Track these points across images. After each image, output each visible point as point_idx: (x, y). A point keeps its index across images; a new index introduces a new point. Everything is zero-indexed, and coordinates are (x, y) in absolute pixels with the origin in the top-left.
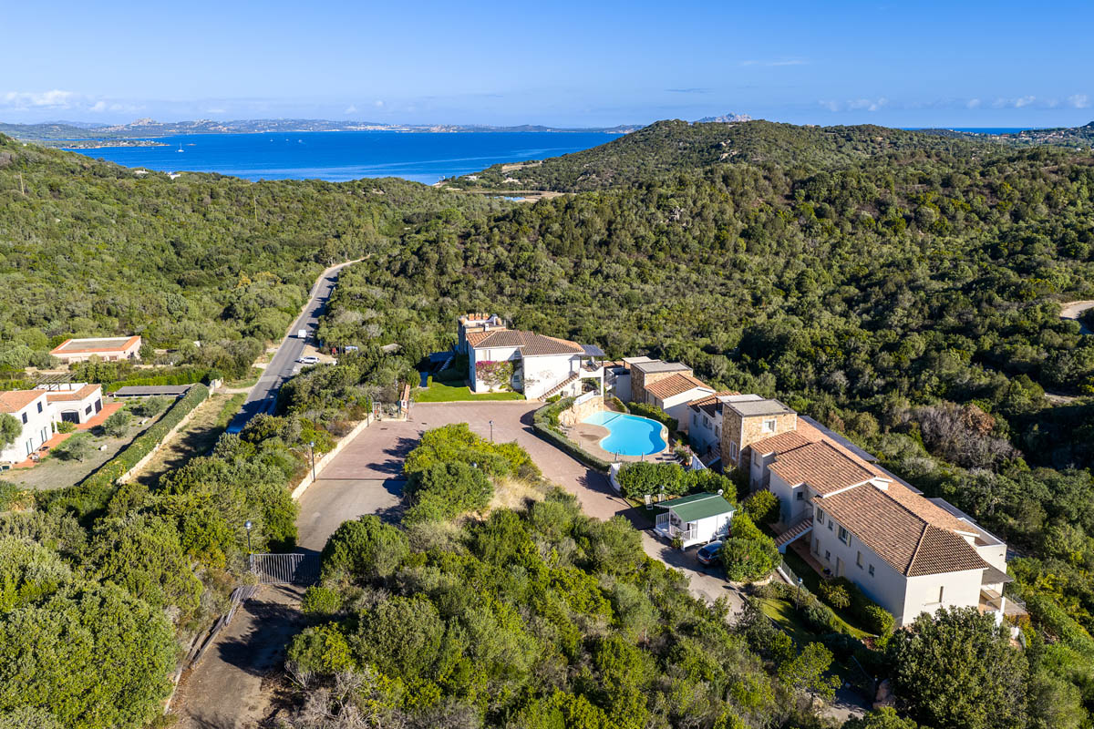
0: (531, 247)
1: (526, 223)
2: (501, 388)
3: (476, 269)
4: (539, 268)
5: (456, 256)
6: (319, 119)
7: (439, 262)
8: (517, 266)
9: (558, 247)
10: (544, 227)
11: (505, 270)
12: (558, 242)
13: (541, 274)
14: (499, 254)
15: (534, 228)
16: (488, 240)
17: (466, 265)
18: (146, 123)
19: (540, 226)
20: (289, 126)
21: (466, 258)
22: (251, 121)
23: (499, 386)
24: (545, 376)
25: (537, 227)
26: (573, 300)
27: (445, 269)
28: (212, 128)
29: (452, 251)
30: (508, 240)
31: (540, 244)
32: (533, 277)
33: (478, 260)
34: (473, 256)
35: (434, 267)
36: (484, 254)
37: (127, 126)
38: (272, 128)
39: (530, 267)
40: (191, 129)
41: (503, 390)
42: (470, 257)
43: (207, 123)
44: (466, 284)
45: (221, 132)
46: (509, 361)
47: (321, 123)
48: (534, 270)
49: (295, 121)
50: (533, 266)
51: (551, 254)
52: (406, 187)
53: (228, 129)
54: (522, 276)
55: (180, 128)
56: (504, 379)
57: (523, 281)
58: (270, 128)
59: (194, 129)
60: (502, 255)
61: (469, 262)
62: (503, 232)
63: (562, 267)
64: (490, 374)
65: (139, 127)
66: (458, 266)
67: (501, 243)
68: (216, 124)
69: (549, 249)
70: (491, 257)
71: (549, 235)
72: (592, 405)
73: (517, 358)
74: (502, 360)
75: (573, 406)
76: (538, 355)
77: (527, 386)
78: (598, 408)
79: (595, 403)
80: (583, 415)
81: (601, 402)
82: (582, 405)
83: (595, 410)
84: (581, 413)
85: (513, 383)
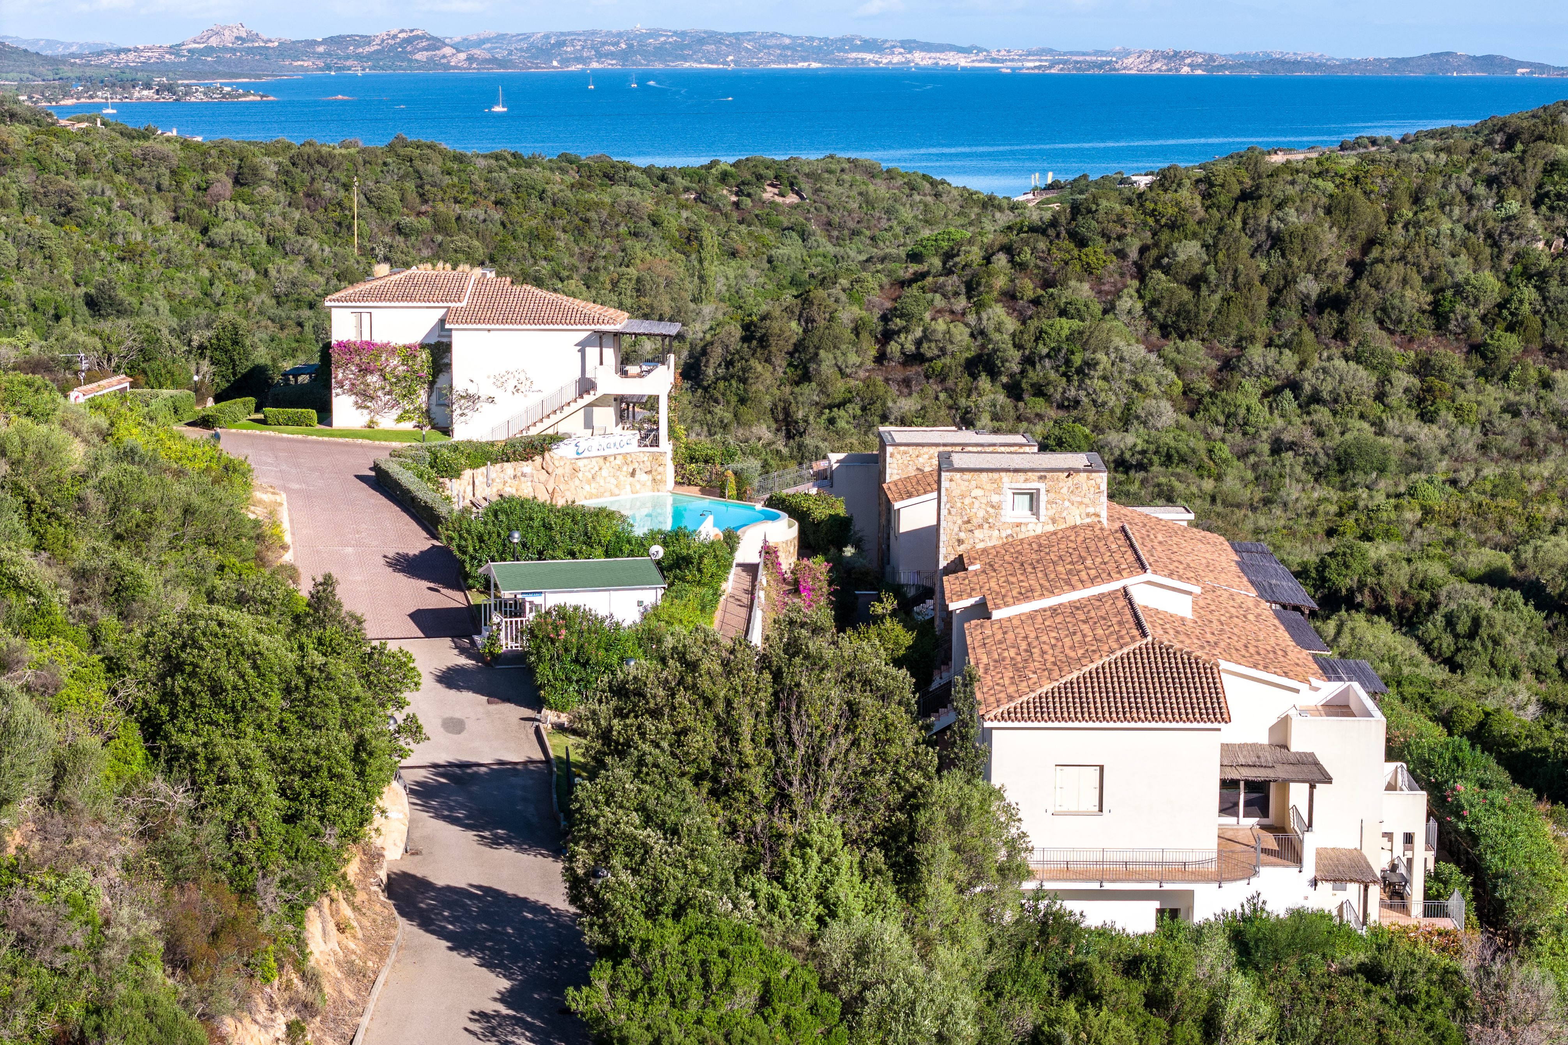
0: (1097, 308)
1: (1101, 241)
2: (400, 419)
3: (913, 371)
4: (1092, 364)
5: (856, 331)
7: (799, 347)
8: (1029, 361)
9: (1182, 312)
10: (1154, 252)
11: (993, 374)
12: (1186, 295)
13: (1098, 384)
14: (988, 325)
15: (1121, 254)
16: (971, 288)
17: (881, 358)
18: (228, 39)
19: (1143, 250)
20: (661, 52)
21: (887, 336)
22: (547, 37)
23: (396, 413)
24: (511, 388)
25: (1134, 254)
26: (1169, 457)
27: (812, 366)
28: (421, 56)
29: (848, 314)
30: (1029, 287)
31: (1128, 302)
32: (1072, 393)
33: (918, 343)
34: (906, 330)
35: (781, 362)
36: (941, 325)
39: (1068, 362)
40: (359, 57)
41: (408, 426)
42: (898, 332)
43: (408, 41)
44: (864, 409)
45: (447, 67)
46: (423, 346)
47: (763, 42)
48: (1079, 371)
49: (683, 34)
50: (1077, 360)
51: (1156, 332)
53: (470, 59)
54: (1039, 391)
55: (328, 54)
56: (409, 394)
57: (1039, 405)
58: (600, 56)
59: (369, 57)
60: (998, 329)
61: (893, 348)
62: (1021, 267)
63: (1178, 371)
64: (370, 379)
66: (853, 358)
67: (1010, 297)
68: (435, 43)
69: (1151, 318)
70: (961, 333)
71: (1158, 274)
72: (625, 468)
73: (445, 340)
74: (407, 343)
75: (547, 455)
76: (488, 326)
77: (458, 411)
78: (649, 483)
79: (636, 465)
80: (587, 487)
81: (660, 469)
82: (586, 461)
83: (638, 486)
84: (577, 482)
85: (434, 408)
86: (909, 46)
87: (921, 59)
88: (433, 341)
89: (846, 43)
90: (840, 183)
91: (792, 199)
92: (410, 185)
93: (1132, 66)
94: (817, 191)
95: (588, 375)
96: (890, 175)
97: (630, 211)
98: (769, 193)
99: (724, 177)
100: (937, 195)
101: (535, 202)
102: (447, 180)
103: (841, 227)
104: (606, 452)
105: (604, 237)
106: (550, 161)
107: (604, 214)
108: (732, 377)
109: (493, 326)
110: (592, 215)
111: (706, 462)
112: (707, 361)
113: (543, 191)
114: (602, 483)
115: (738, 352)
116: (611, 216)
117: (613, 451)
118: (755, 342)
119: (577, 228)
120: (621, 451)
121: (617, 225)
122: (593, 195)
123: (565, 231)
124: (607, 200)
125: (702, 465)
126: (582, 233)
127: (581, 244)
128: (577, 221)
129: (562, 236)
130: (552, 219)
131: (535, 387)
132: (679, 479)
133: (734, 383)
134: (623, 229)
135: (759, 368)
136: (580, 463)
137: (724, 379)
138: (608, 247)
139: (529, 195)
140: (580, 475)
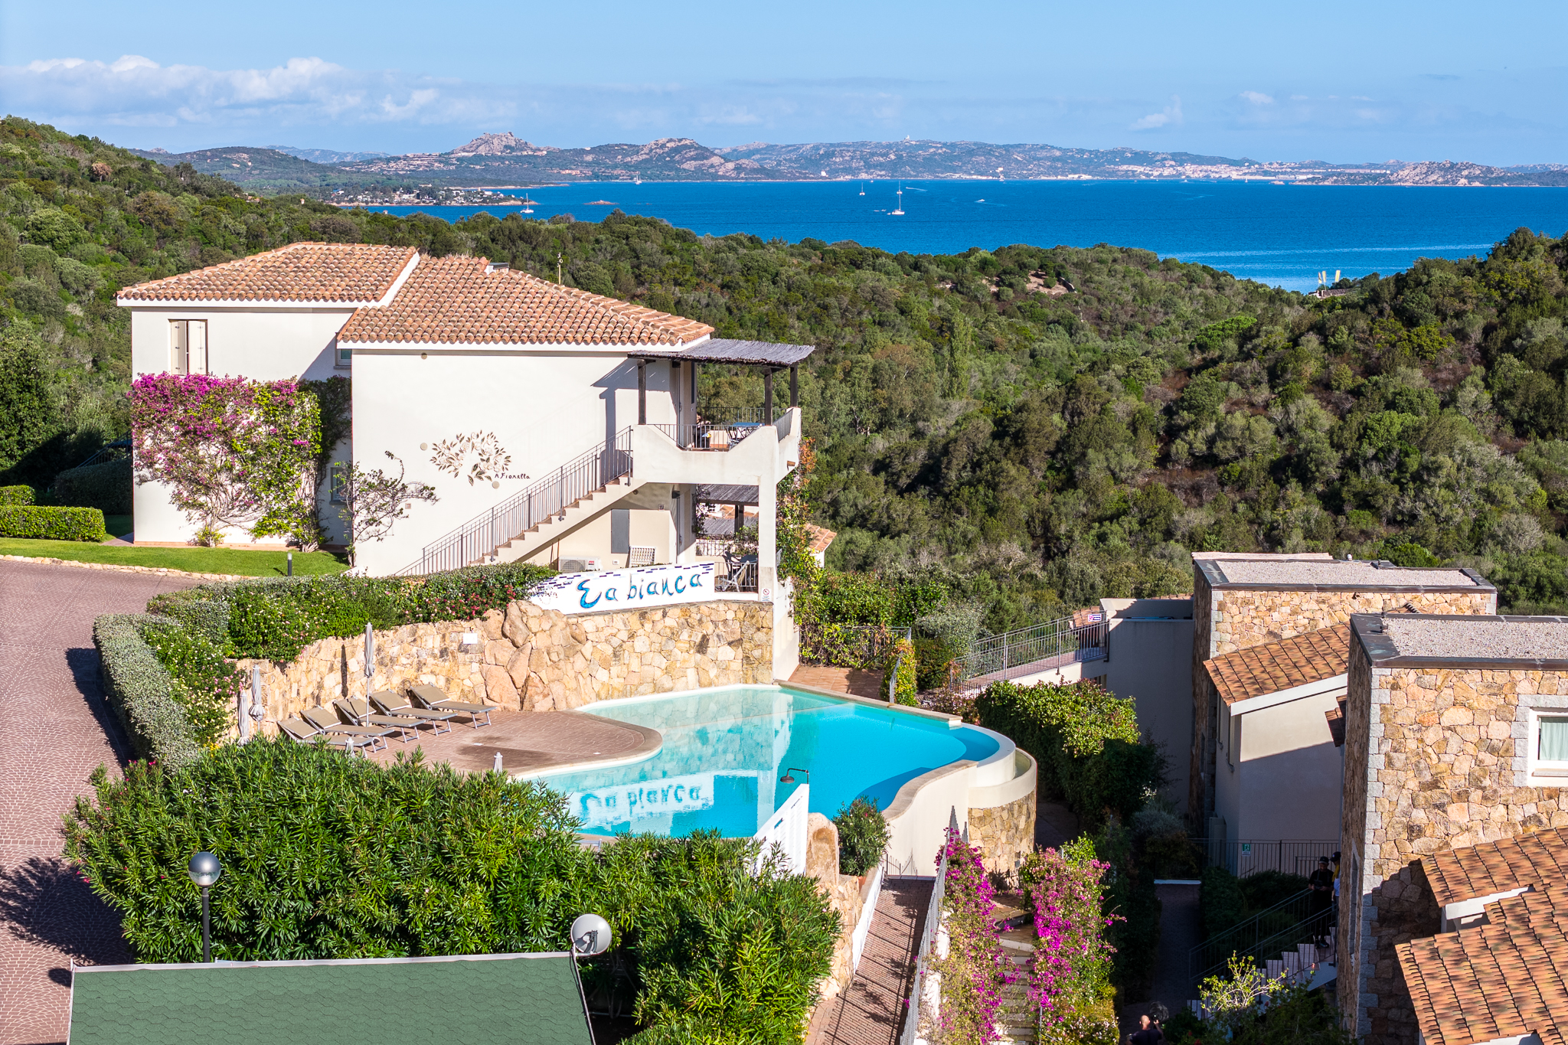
0: (1433, 399)
1: (1434, 319)
2: (261, 529)
3: (1203, 476)
4: (1433, 469)
5: (1134, 427)
6: (1029, 141)
7: (1062, 445)
8: (1351, 464)
9: (1542, 405)
10: (1502, 333)
11: (1306, 480)
12: (1547, 384)
13: (1442, 493)
14: (1298, 420)
15: (1461, 335)
16: (1275, 375)
17: (1164, 460)
18: (497, 148)
19: (1488, 330)
20: (930, 163)
21: (1172, 433)
22: (816, 148)
23: (253, 517)
24: (466, 470)
25: (1476, 335)
26: (1539, 588)
27: (1079, 470)
28: (690, 165)
29: (1123, 405)
30: (1347, 375)
31: (1471, 393)
32: (1407, 504)
33: (1211, 442)
34: (1195, 425)
35: (1040, 464)
36: (1238, 420)
37: (444, 158)
38: (880, 166)
39: (1401, 466)
40: (627, 166)
41: (276, 542)
42: (1186, 428)
43: (676, 150)
44: (1142, 523)
45: (715, 176)
46: (305, 386)
47: (1032, 153)
48: (1416, 477)
49: (953, 146)
50: (1413, 463)
51: (1509, 430)
52: (1155, 281)
53: (738, 169)
54: (1365, 502)
55: (596, 163)
56: (279, 481)
57: (1365, 520)
58: (869, 167)
59: (637, 166)
60: (1311, 425)
61: (1179, 447)
62: (1338, 350)
63: (1539, 476)
64: (203, 449)
65: (478, 159)
66: (1129, 460)
67: (1323, 386)
68: (703, 153)
69: (1502, 412)
70: (1264, 430)
71: (1509, 359)
72: (685, 636)
73: (343, 374)
74: (275, 378)
75: (513, 607)
76: (422, 346)
77: (362, 516)
78: (737, 665)
79: (709, 628)
80: (602, 675)
81: (760, 636)
82: (600, 621)
83: (713, 672)
84: (579, 663)
85: (327, 509)
86: (1180, 158)
87: (1192, 172)
88: (324, 376)
89: (1117, 156)
90: (1111, 273)
91: (1059, 290)
92: (625, 266)
93: (1407, 178)
94: (1086, 282)
95: (620, 445)
96: (1168, 266)
97: (875, 298)
98: (1033, 284)
99: (983, 266)
100: (1219, 288)
101: (766, 286)
102: (667, 260)
103: (1112, 321)
104: (649, 601)
105: (845, 326)
106: (792, 247)
107: (846, 301)
108: (979, 481)
109: (430, 346)
110: (832, 301)
111: (863, 619)
112: (950, 462)
113: (777, 274)
114: (635, 664)
115: (987, 451)
116: (853, 303)
117: (663, 599)
118: (1008, 439)
119: (814, 316)
120: (677, 599)
121: (860, 313)
122: (833, 280)
123: (799, 318)
124: (849, 284)
125: (853, 625)
126: (819, 322)
127: (818, 333)
128: (814, 308)
129: (797, 324)
130: (786, 305)
131: (513, 469)
132: (808, 653)
133: (981, 488)
134: (866, 317)
135: (1013, 472)
136: (588, 625)
137: (970, 484)
138: (849, 337)
139: (760, 278)
140: (587, 649)
